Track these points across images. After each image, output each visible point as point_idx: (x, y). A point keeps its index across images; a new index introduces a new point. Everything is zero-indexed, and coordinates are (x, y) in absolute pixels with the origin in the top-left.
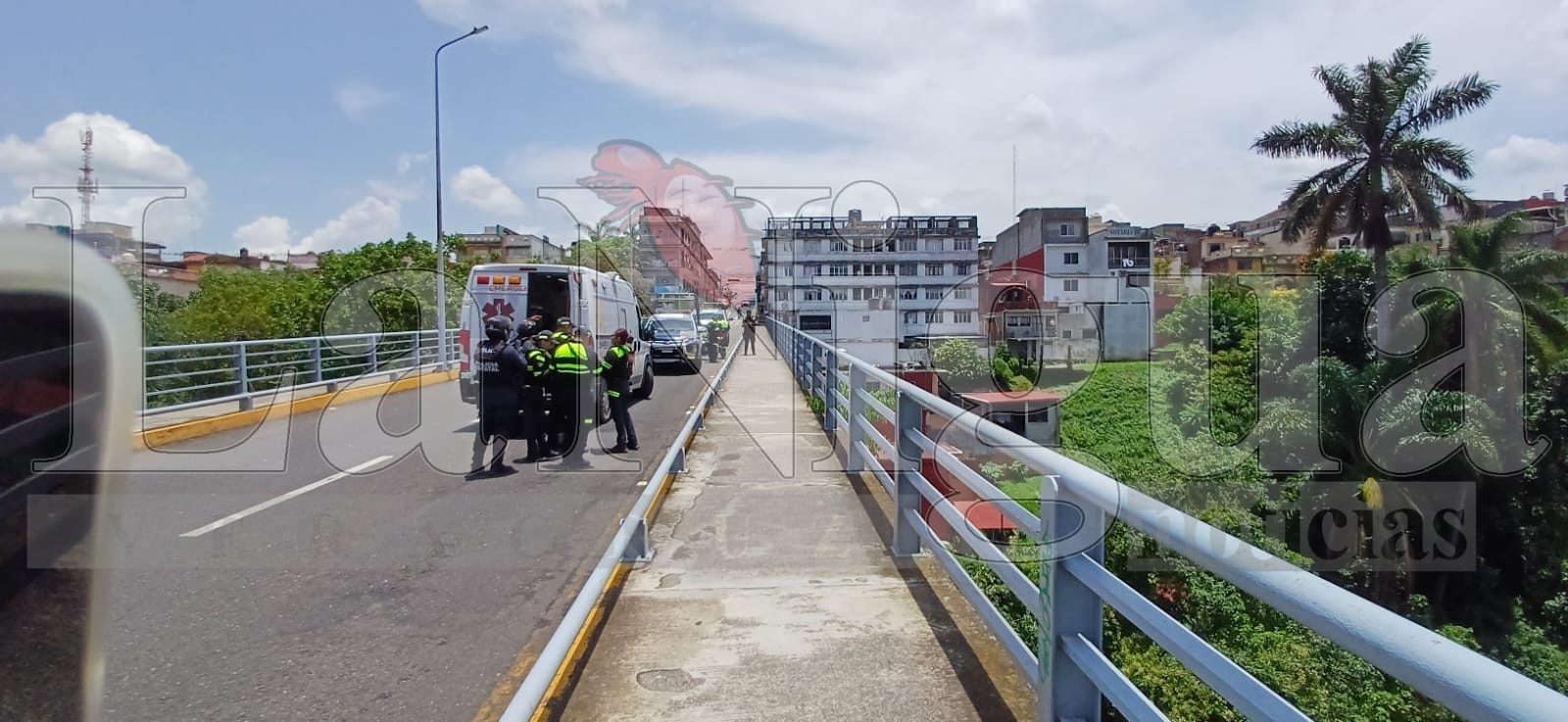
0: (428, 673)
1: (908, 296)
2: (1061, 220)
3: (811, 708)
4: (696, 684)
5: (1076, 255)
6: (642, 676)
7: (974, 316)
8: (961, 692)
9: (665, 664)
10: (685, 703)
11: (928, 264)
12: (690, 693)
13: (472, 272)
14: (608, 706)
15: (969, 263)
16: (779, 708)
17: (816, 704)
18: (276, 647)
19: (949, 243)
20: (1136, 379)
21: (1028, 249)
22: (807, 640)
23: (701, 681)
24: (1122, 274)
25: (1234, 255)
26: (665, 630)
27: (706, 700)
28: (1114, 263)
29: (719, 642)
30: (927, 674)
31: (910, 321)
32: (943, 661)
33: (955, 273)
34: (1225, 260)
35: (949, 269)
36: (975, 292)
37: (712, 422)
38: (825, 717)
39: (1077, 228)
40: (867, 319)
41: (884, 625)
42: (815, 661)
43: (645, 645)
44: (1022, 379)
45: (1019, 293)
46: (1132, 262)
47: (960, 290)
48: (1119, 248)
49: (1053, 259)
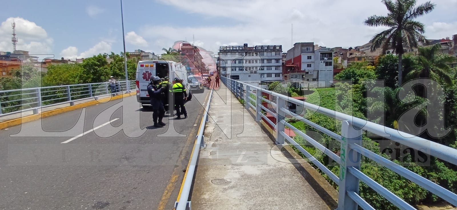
0: (147, 181)
1: (262, 69)
2: (306, 46)
3: (265, 189)
4: (229, 183)
5: (311, 57)
6: (213, 181)
7: (281, 75)
8: (307, 184)
9: (218, 177)
10: (227, 188)
11: (268, 60)
12: (228, 186)
13: (139, 63)
14: (205, 190)
15: (279, 59)
16: (256, 189)
17: (266, 188)
18: (98, 175)
19: (273, 53)
20: (327, 93)
21: (296, 55)
22: (258, 170)
23: (231, 182)
24: (324, 62)
25: (356, 56)
26: (215, 167)
27: (233, 187)
28: (322, 59)
29: (233, 171)
30: (296, 179)
31: (262, 77)
32: (300, 175)
33: (275, 63)
34: (354, 58)
35: (273, 61)
36: (281, 68)
37: (212, 107)
38: (270, 192)
39: (311, 48)
40: (250, 76)
41: (280, 165)
42: (262, 175)
43: (211, 172)
44: (295, 93)
45: (294, 68)
46: (327, 58)
47: (277, 67)
48: (323, 54)
49: (304, 58)
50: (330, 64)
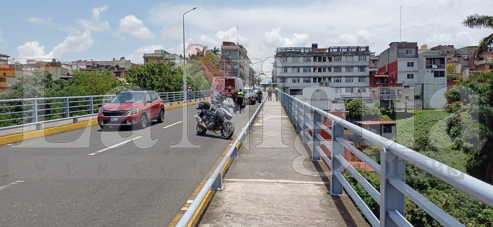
1: (338, 81)
2: (406, 47)
5: (412, 63)
7: (367, 89)
11: (346, 67)
15: (365, 67)
19: (356, 58)
20: (434, 116)
21: (392, 61)
24: (432, 71)
25: (487, 63)
28: (429, 67)
31: (338, 91)
33: (358, 71)
34: (483, 65)
35: (356, 69)
36: (368, 79)
39: (413, 51)
44: (386, 116)
45: (387, 79)
46: (437, 66)
47: (361, 78)
48: (431, 61)
49: (402, 65)
50: (442, 74)
